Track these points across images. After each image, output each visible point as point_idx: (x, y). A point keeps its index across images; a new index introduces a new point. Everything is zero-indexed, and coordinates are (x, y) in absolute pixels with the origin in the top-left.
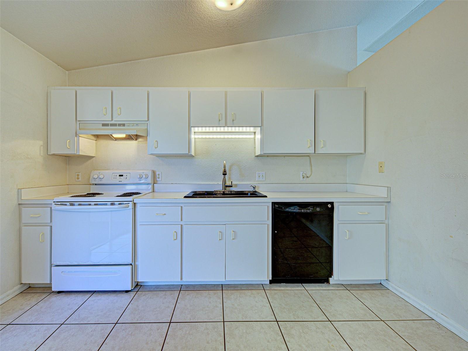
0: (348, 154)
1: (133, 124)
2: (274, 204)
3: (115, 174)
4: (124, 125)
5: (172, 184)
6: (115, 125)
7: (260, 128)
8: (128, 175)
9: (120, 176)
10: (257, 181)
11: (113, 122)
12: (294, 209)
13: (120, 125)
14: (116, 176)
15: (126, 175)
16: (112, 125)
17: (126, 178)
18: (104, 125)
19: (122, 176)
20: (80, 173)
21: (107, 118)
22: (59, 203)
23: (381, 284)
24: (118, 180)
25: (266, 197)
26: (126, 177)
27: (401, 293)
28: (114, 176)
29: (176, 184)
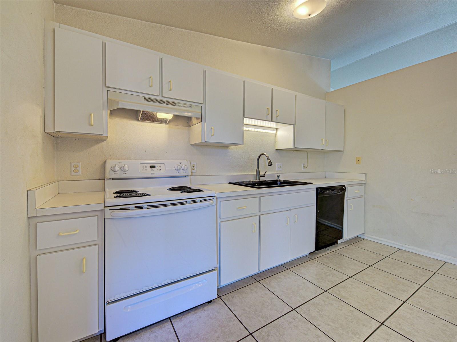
0: (331, 151)
1: (185, 104)
2: (317, 189)
3: (145, 165)
4: (174, 104)
5: (207, 175)
6: (163, 102)
7: (292, 126)
8: (161, 166)
9: (151, 167)
10: (277, 171)
11: (160, 98)
12: (329, 192)
13: (168, 103)
14: (146, 167)
15: (159, 166)
16: (158, 101)
17: (160, 170)
18: (146, 99)
19: (154, 167)
20: (81, 163)
21: (154, 91)
22: (118, 208)
23: (357, 237)
24: (149, 172)
25: (312, 183)
26: (160, 168)
27: (375, 239)
28: (143, 167)
29: (211, 175)
